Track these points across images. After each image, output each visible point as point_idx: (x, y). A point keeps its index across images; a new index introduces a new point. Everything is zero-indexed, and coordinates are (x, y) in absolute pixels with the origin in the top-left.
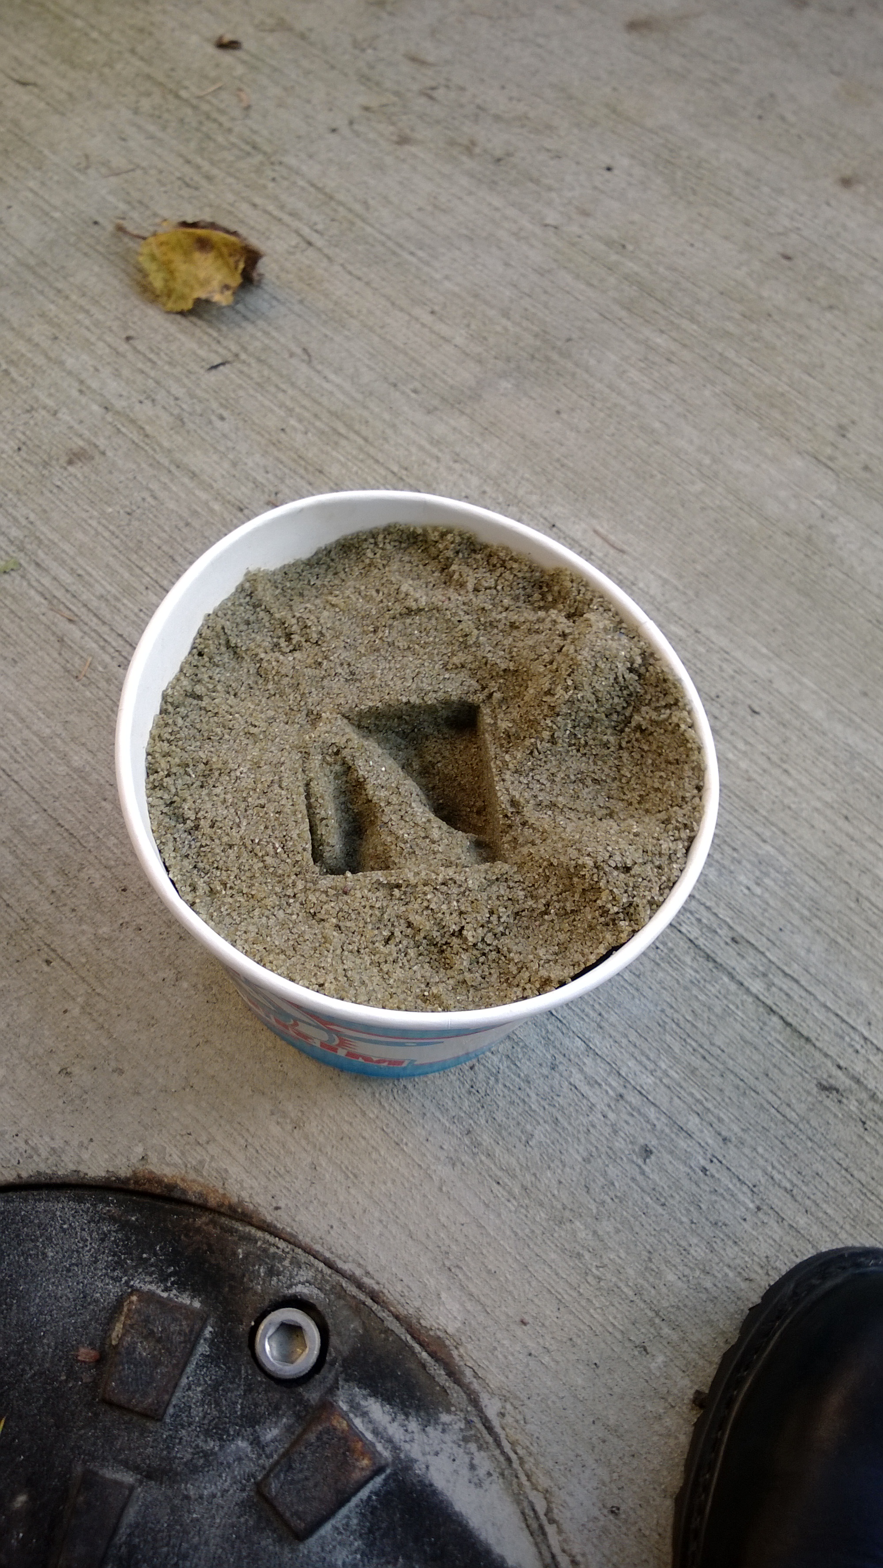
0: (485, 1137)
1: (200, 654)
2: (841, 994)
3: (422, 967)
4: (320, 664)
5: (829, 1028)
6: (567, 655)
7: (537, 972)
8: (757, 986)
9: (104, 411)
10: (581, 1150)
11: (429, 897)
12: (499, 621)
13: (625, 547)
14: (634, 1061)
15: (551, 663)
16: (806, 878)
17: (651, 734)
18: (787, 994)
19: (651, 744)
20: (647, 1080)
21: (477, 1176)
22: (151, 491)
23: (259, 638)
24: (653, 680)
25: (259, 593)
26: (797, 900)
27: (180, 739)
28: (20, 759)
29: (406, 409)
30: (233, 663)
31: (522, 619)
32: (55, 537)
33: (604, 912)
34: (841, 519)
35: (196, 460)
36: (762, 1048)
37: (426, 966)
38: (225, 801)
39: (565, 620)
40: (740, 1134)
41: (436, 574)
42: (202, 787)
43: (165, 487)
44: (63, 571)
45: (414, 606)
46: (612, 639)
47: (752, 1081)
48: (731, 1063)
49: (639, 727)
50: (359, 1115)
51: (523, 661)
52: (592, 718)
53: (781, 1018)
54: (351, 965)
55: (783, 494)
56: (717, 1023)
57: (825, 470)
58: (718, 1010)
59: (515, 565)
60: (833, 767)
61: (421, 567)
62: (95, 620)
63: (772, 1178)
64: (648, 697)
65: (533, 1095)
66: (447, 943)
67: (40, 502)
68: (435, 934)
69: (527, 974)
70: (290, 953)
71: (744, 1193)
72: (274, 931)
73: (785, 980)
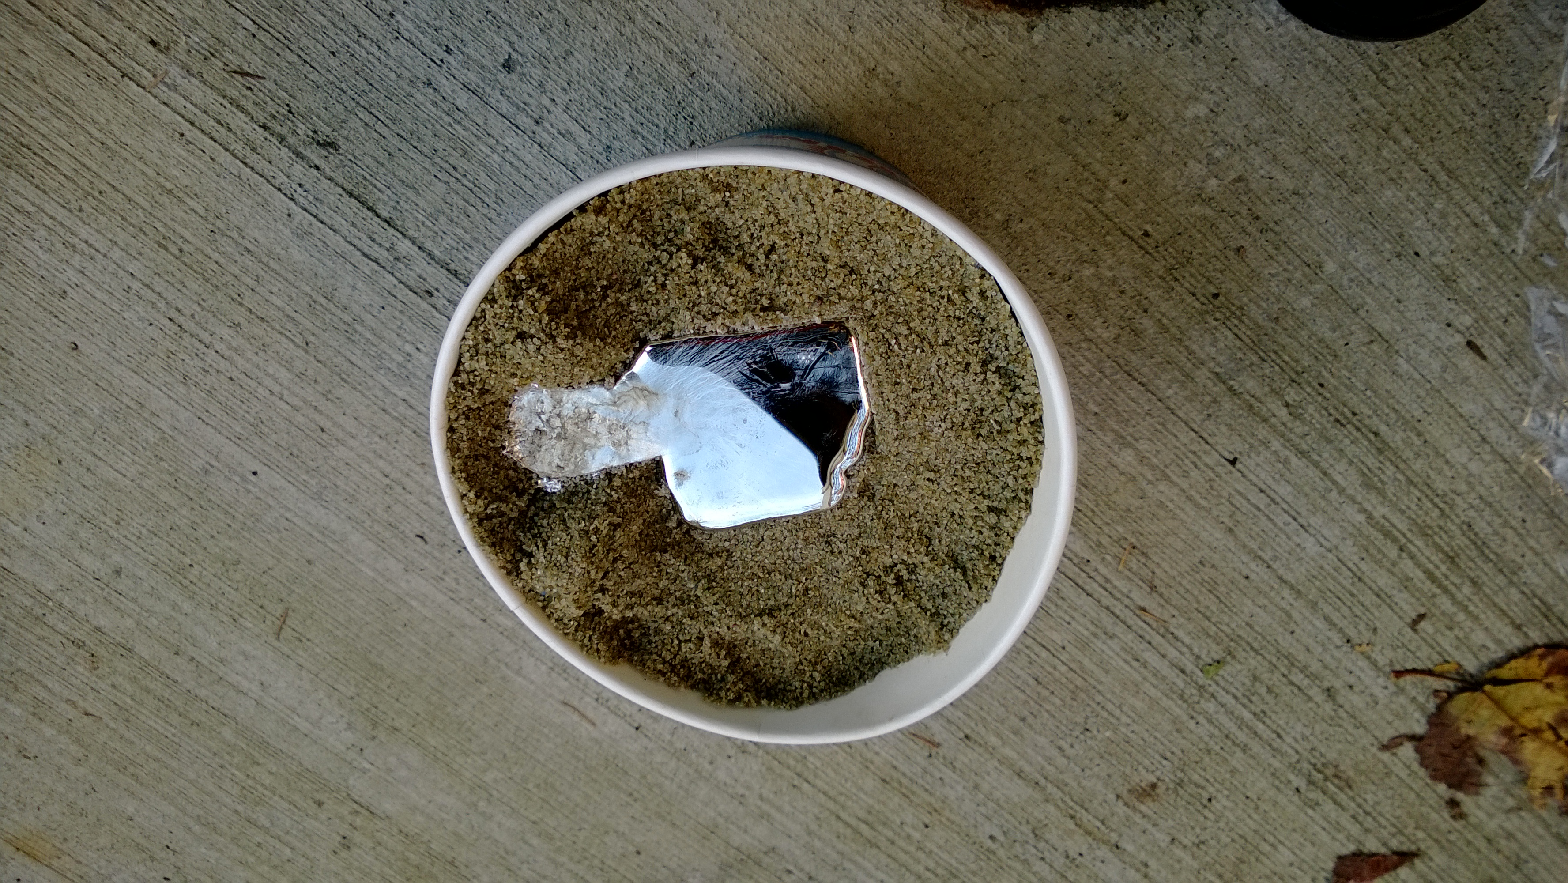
0: (675, 71)
1: (993, 558)
2: (319, 244)
3: (734, 224)
4: (863, 552)
5: (330, 208)
6: (598, 567)
7: (610, 221)
8: (405, 247)
9: (1119, 845)
10: (575, 65)
11: (731, 299)
12: (674, 606)
13: (562, 708)
14: (525, 159)
15: (615, 560)
16: (360, 364)
17: (506, 488)
18: (373, 240)
19: (507, 476)
20: (512, 140)
21: (681, 30)
22: (1064, 756)
23: (931, 578)
24: (506, 546)
25: (933, 630)
26: (368, 340)
27: (1008, 461)
28: (1190, 455)
29: (798, 852)
30: (957, 549)
31: (650, 608)
32: (1165, 702)
33: (543, 289)
34: (343, 748)
35: (1018, 791)
36: (396, 181)
37: (730, 225)
38: (956, 394)
39: (604, 607)
40: (414, 91)
41: (745, 656)
42: (982, 410)
43: (1049, 760)
44: (1155, 665)
45: (766, 619)
46: (551, 587)
47: (405, 147)
48: (427, 164)
49: (520, 495)
50: (808, 87)
51: (646, 562)
52: (569, 502)
53: (378, 216)
54: (808, 218)
55: (403, 773)
56: (444, 205)
57: (361, 800)
58: (443, 219)
59: (660, 667)
60: (339, 483)
61: (761, 663)
62: (1118, 612)
63: (379, 48)
64: (511, 527)
65: (627, 116)
66: (710, 250)
67: (1183, 742)
68: (722, 259)
69: (621, 219)
70: (874, 227)
71: (407, 30)
72: (893, 251)
73: (377, 255)
